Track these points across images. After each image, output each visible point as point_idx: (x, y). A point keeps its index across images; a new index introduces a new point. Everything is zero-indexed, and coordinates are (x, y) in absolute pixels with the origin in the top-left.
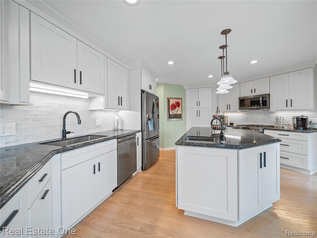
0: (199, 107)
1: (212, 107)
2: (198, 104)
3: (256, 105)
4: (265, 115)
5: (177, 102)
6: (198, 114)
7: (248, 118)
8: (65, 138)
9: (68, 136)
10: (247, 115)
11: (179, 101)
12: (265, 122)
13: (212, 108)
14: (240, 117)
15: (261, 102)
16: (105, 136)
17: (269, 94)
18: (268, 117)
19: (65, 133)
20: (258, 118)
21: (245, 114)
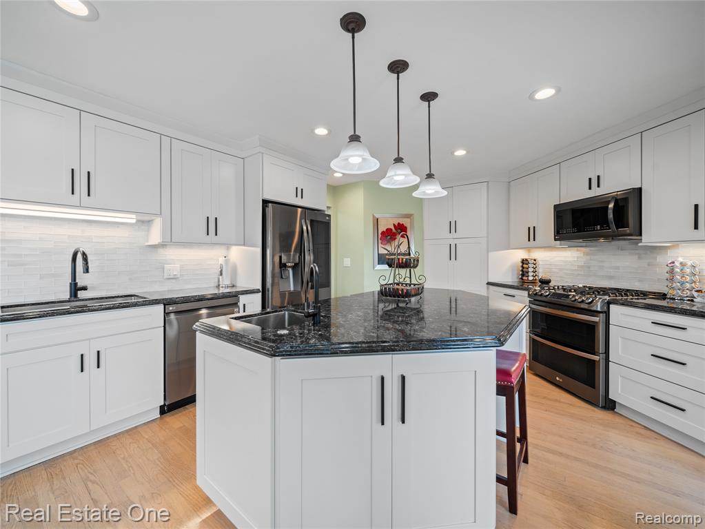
0: (456, 236)
1: (488, 233)
2: (453, 227)
3: (599, 227)
4: (639, 258)
5: (399, 223)
6: (453, 253)
7: (589, 267)
8: (73, 299)
9: (81, 294)
10: (588, 257)
11: (405, 222)
12: (639, 281)
13: (487, 237)
14: (570, 262)
15: (611, 216)
16: (142, 298)
17: (640, 189)
18: (649, 265)
19: (75, 289)
20: (618, 268)
21: (582, 255)
